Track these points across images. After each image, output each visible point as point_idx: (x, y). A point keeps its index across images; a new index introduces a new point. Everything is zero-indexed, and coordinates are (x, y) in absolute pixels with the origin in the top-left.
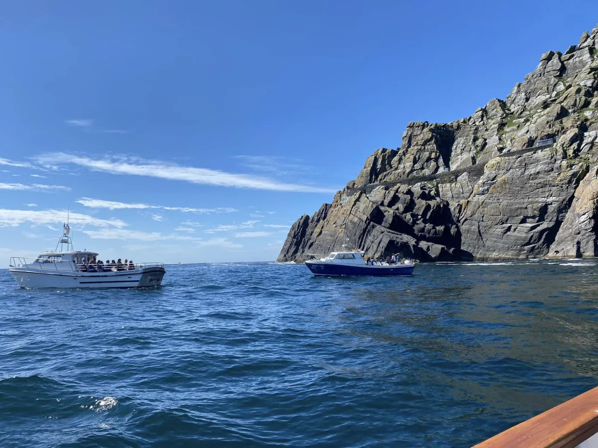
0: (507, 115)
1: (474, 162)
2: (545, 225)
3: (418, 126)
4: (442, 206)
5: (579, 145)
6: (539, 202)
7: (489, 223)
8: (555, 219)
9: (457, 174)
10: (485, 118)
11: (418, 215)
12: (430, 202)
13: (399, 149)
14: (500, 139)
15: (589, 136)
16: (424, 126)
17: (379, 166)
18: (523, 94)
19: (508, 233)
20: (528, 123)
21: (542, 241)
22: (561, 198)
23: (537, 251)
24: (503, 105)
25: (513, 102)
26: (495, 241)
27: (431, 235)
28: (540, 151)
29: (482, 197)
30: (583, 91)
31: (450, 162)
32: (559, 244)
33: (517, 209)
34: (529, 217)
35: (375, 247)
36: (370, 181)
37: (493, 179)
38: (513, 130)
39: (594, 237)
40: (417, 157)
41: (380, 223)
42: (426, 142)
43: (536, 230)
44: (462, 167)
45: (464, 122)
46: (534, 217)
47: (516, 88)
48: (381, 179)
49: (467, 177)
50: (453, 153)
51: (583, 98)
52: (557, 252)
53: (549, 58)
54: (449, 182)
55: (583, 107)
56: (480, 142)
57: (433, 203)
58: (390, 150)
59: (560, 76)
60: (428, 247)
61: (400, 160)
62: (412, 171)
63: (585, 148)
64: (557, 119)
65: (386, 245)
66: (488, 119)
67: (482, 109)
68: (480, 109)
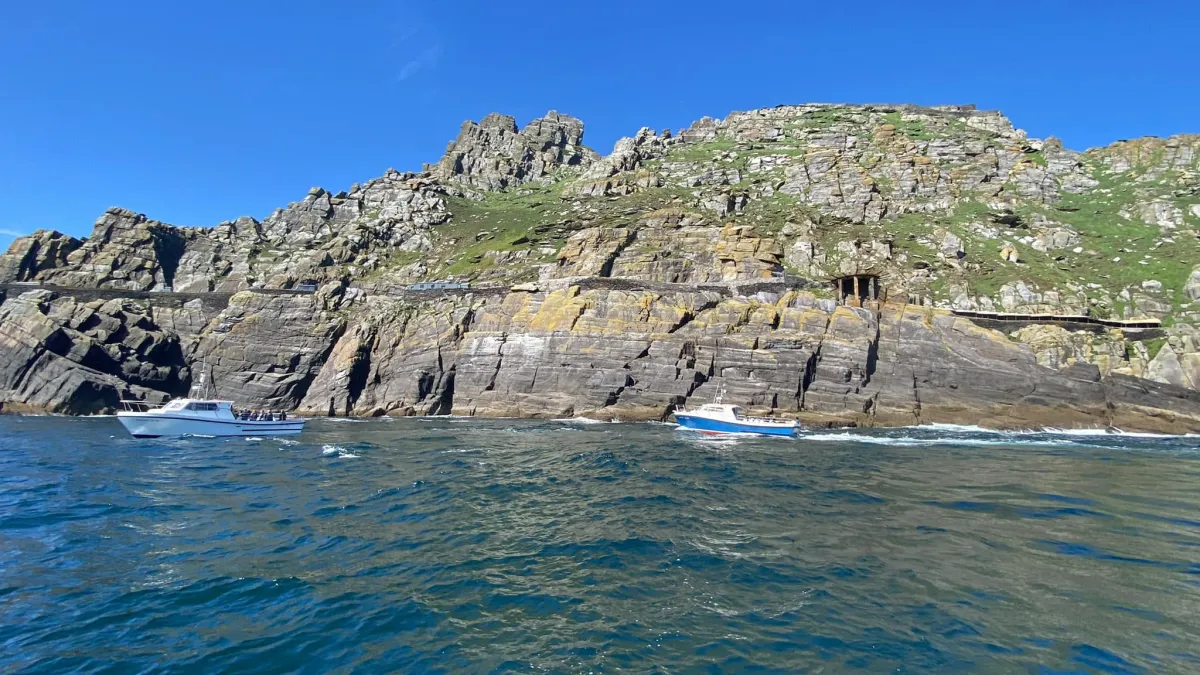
0: (262, 241)
1: (212, 288)
2: (294, 377)
3: (128, 217)
4: (170, 341)
5: (340, 299)
6: (292, 351)
7: (228, 368)
8: (306, 371)
9: (184, 298)
10: (232, 236)
11: (130, 348)
12: (152, 334)
13: (85, 240)
14: (250, 268)
15: (351, 291)
16: (137, 220)
17: (41, 256)
18: (284, 223)
19: (250, 382)
20: (287, 260)
21: (289, 394)
22: (317, 350)
23: (281, 405)
24: (259, 228)
25: (270, 228)
26: (232, 391)
27: (149, 378)
28: (299, 296)
29: (222, 336)
30: (349, 246)
31: (174, 280)
32: (311, 398)
33: (265, 356)
34: (277, 367)
35: (53, 389)
36: (19, 277)
37: (240, 316)
38: (268, 262)
39: (348, 394)
40: (120, 260)
41: (63, 354)
42: (138, 244)
43: (284, 381)
44: (193, 291)
45: (203, 232)
46: (283, 367)
47: (276, 213)
48: (42, 279)
49: (199, 305)
50: (180, 268)
51: (349, 253)
52: (310, 407)
53: (319, 195)
54: (171, 307)
55: (346, 261)
56: (222, 264)
57: (156, 335)
58: (69, 238)
59: (327, 218)
60: (144, 393)
61: (86, 258)
62: (108, 279)
63: (345, 303)
64: (321, 265)
65: (76, 388)
66: (237, 238)
67: (230, 224)
68: (227, 222)
